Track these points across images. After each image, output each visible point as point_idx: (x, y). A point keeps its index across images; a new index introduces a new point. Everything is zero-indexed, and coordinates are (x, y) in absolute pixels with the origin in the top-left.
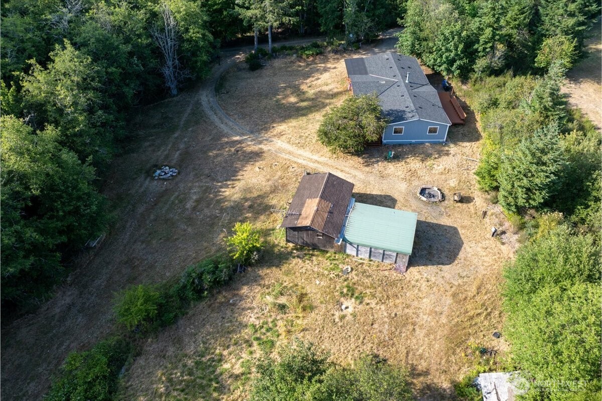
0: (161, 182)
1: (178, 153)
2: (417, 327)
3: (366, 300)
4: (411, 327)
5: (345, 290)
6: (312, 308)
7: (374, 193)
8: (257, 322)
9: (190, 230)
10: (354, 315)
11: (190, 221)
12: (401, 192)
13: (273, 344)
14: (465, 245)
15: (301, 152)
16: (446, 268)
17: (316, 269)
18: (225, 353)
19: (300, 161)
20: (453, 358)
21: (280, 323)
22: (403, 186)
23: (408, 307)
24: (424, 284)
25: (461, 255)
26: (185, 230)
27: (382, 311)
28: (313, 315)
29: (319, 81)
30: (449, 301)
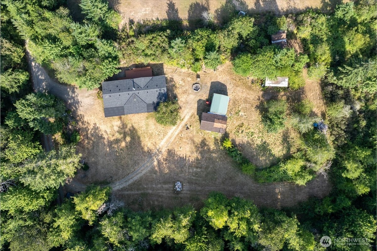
0: (183, 187)
1: (164, 186)
2: (247, 97)
3: (240, 109)
4: (247, 99)
5: (237, 115)
6: (243, 124)
7: (197, 106)
8: (247, 137)
9: (211, 166)
10: (244, 112)
11: (207, 168)
12: (195, 97)
13: (252, 132)
14: (219, 81)
15: (169, 134)
16: (228, 87)
17: (230, 123)
18: (256, 143)
19: (176, 133)
20: (255, 90)
21: (246, 132)
22: (192, 96)
23: (241, 99)
24: (233, 94)
25: (223, 82)
26: (211, 168)
27: (243, 105)
28: (244, 123)
29: (107, 130)
30: (238, 88)
